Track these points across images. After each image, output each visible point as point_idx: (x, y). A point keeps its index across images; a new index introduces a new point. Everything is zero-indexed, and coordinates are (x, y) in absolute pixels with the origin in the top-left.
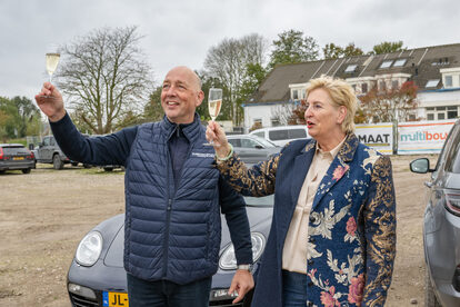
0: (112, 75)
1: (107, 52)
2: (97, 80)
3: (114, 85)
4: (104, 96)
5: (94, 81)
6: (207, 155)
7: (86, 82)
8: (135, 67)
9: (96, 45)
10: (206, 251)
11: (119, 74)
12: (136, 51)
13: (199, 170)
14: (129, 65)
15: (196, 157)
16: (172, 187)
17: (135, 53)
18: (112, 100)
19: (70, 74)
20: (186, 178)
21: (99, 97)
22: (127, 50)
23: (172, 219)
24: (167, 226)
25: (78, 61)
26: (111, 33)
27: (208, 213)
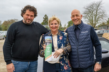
0: (96, 13)
1: (94, 8)
2: (92, 15)
3: (96, 16)
4: (94, 19)
5: (91, 15)
6: (85, 32)
7: (89, 15)
8: (102, 11)
9: (92, 6)
10: (90, 59)
11: (98, 13)
12: (102, 7)
13: (83, 37)
14: (100, 11)
15: (82, 33)
16: (77, 43)
17: (102, 8)
18: (96, 20)
19: (85, 13)
20: (80, 40)
21: (92, 19)
22: (100, 7)
23: (79, 51)
24: (78, 53)
25: (87, 10)
26: (95, 3)
27: (89, 48)
